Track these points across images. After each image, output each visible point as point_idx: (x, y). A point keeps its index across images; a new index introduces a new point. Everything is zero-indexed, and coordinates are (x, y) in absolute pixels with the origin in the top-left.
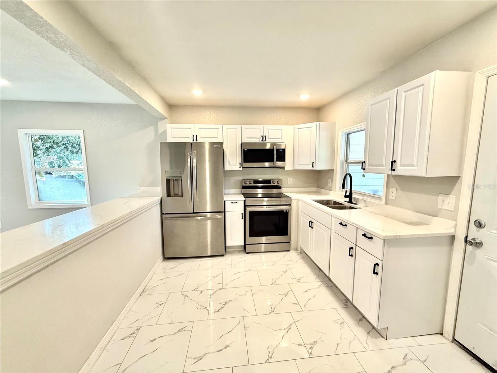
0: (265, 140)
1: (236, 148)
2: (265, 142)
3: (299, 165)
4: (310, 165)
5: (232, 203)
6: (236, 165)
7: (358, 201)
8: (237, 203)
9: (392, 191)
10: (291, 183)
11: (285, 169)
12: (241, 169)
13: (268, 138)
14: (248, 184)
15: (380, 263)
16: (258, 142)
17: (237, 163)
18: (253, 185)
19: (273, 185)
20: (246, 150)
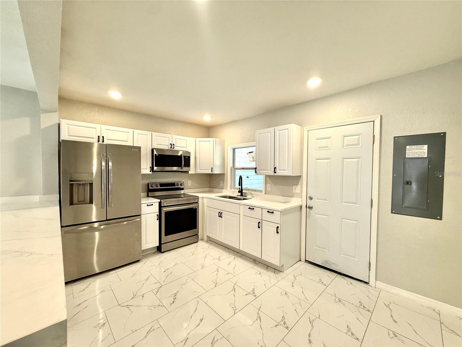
0: (173, 147)
1: (147, 153)
2: (173, 149)
3: (200, 170)
4: (209, 170)
5: (148, 205)
6: (147, 169)
7: (247, 194)
8: (152, 205)
9: (269, 185)
10: (190, 185)
11: (189, 173)
12: (151, 173)
13: (176, 146)
14: (155, 187)
15: (279, 225)
16: (167, 149)
17: (147, 167)
18: (159, 187)
19: (177, 187)
20: (157, 155)
